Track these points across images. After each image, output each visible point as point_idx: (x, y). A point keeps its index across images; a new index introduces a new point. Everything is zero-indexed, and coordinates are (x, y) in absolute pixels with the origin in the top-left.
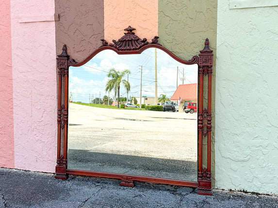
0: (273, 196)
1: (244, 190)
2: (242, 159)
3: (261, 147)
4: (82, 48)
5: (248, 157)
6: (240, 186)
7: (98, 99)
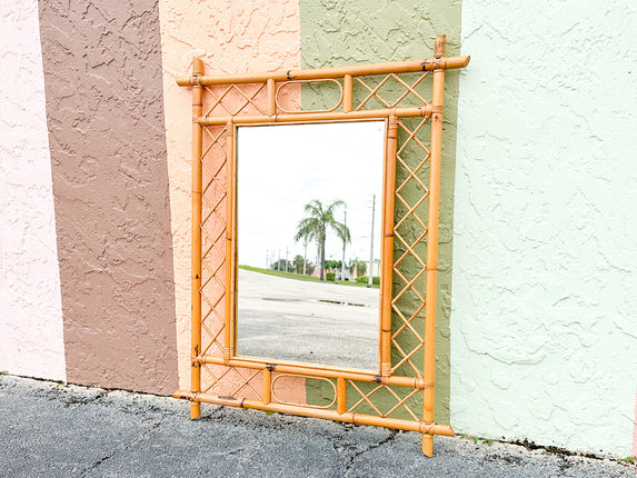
0: (606, 461)
1: (526, 441)
2: (524, 357)
3: (575, 326)
4: (106, 57)
5: (541, 352)
6: (515, 429)
7: (283, 262)
